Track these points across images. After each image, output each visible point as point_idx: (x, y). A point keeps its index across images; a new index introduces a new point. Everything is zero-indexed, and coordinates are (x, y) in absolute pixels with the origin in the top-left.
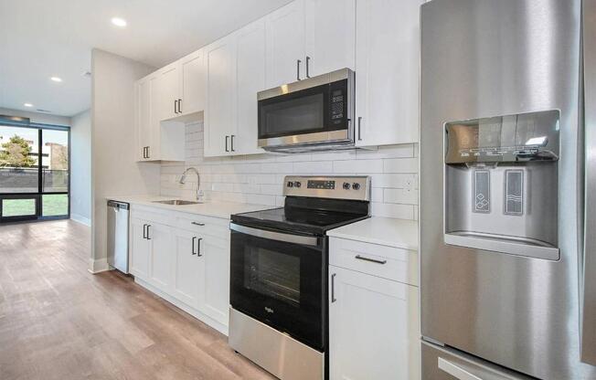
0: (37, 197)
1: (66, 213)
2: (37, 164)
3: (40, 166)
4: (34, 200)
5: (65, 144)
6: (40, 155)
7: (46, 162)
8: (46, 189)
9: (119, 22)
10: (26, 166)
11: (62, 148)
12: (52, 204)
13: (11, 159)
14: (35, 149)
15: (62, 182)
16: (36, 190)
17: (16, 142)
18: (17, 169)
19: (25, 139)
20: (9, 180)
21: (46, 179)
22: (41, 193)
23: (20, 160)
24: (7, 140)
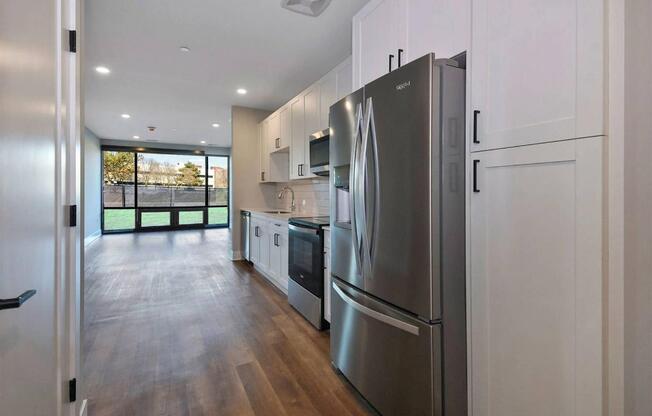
0: (205, 209)
1: (226, 222)
2: (204, 184)
3: (207, 185)
4: (202, 212)
5: (226, 167)
6: (207, 176)
7: (211, 182)
8: (211, 204)
9: (242, 91)
10: (196, 185)
11: (223, 171)
12: (217, 215)
13: (186, 181)
14: (203, 173)
15: (223, 198)
16: (204, 204)
17: (188, 167)
18: (190, 188)
19: (196, 164)
20: (184, 196)
21: (211, 196)
22: (207, 206)
23: (192, 180)
24: (182, 166)
